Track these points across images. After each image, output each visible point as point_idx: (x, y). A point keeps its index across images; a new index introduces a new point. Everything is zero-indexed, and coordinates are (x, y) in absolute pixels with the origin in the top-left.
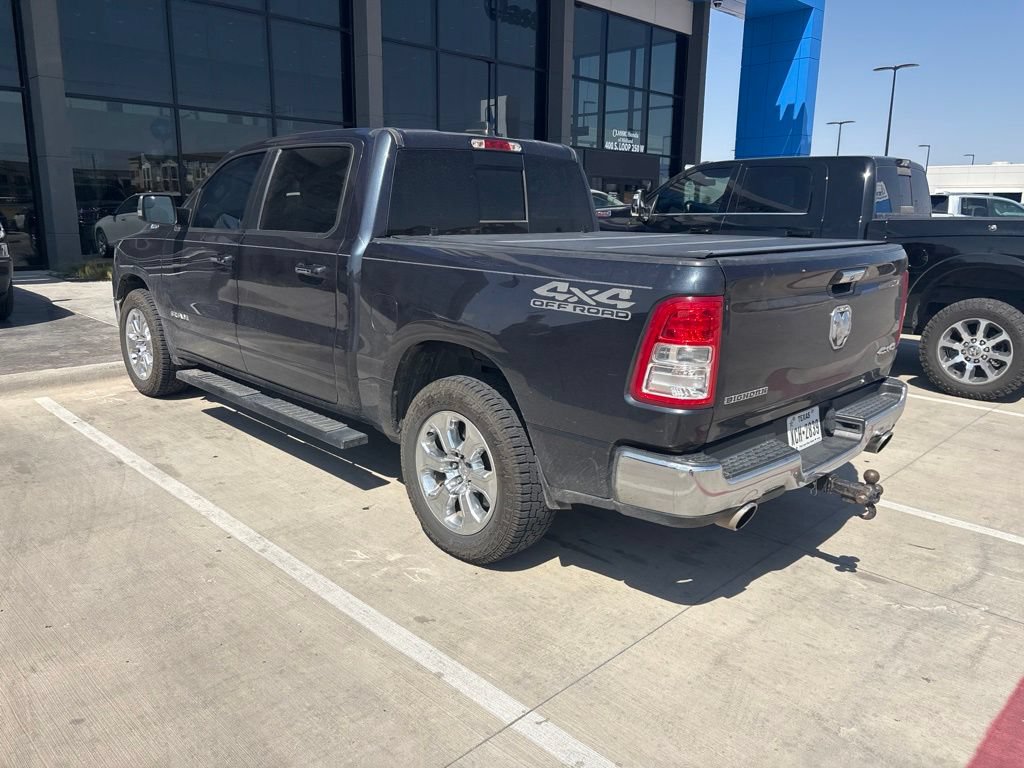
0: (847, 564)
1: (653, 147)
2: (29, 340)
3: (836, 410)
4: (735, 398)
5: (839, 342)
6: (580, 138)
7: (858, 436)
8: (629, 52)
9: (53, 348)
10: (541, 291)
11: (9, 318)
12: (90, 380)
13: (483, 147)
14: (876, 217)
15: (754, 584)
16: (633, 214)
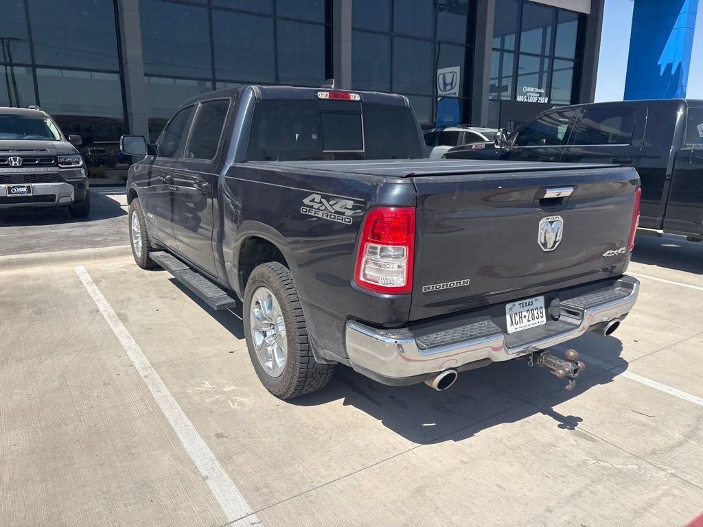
0: (569, 423)
1: (556, 98)
2: (91, 230)
3: (561, 301)
4: (433, 288)
5: (549, 246)
6: (503, 94)
7: (578, 322)
8: (542, 29)
9: (100, 235)
10: (306, 201)
11: (88, 216)
12: (111, 256)
13: (328, 97)
14: (685, 147)
15: (483, 432)
16: (497, 147)
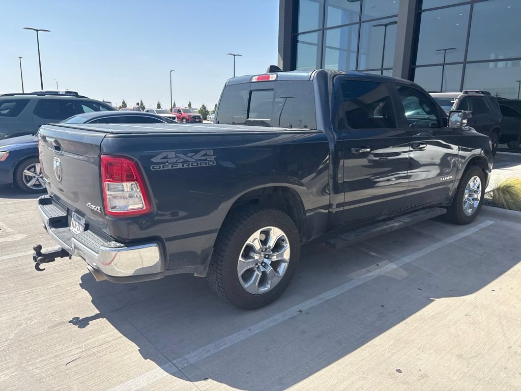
13: (256, 80)
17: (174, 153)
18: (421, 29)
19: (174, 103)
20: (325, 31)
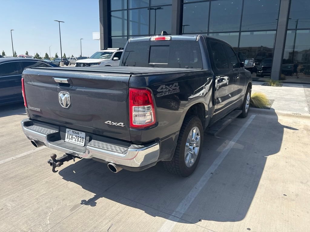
4: (31, 108)
5: (65, 105)
13: (154, 40)
17: (165, 85)
18: (183, 14)
19: (15, 52)
20: (129, 10)
